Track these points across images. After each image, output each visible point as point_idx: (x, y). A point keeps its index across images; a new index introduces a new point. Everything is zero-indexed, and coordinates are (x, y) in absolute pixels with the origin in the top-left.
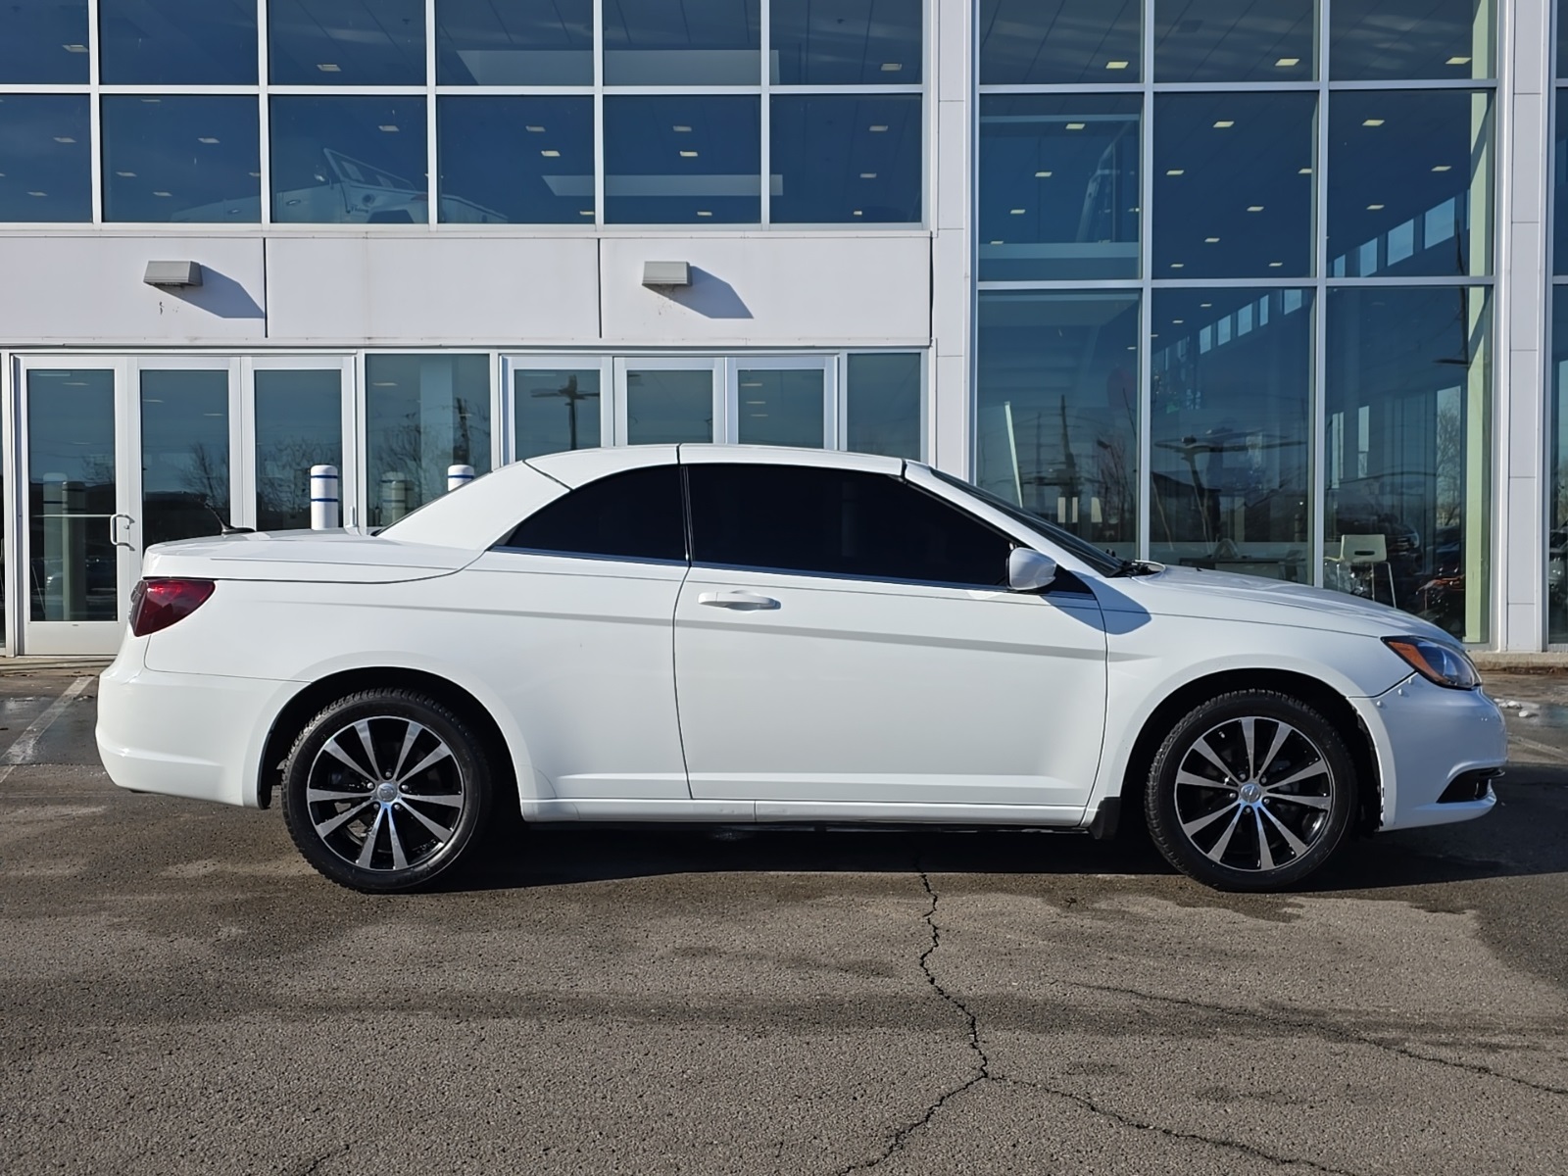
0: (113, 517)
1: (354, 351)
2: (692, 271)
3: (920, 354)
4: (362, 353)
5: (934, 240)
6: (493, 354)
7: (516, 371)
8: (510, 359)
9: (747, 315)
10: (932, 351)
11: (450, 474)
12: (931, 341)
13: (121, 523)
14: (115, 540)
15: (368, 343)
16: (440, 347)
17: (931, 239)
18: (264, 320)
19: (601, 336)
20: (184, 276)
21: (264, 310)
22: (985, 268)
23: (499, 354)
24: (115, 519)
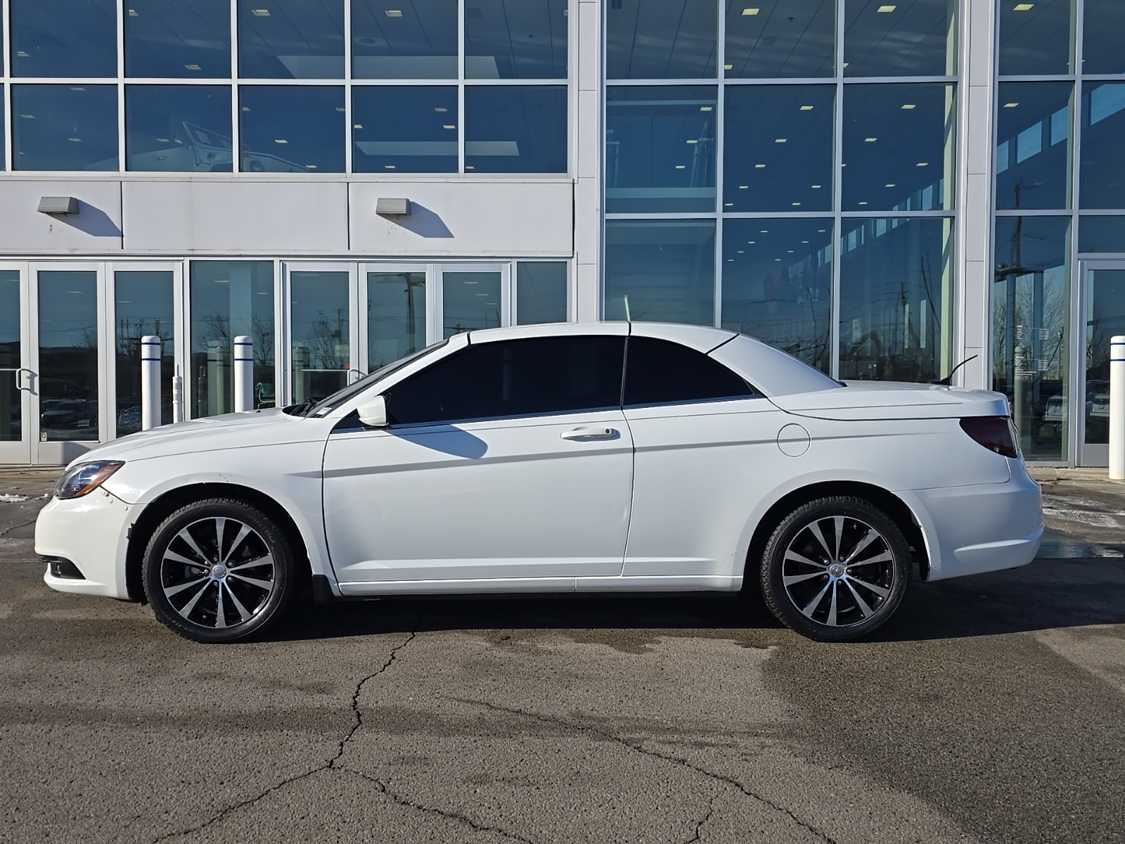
0: (18, 370)
1: (182, 258)
2: (410, 205)
3: (566, 262)
4: (187, 260)
5: (575, 185)
6: (276, 260)
7: (291, 272)
8: (287, 264)
9: (450, 235)
10: (574, 260)
11: (236, 342)
12: (573, 254)
13: (25, 375)
14: (20, 386)
15: (191, 253)
16: (240, 256)
17: (574, 184)
18: (120, 238)
19: (349, 249)
20: (65, 206)
21: (120, 230)
22: (610, 205)
23: (280, 261)
24: (20, 372)
